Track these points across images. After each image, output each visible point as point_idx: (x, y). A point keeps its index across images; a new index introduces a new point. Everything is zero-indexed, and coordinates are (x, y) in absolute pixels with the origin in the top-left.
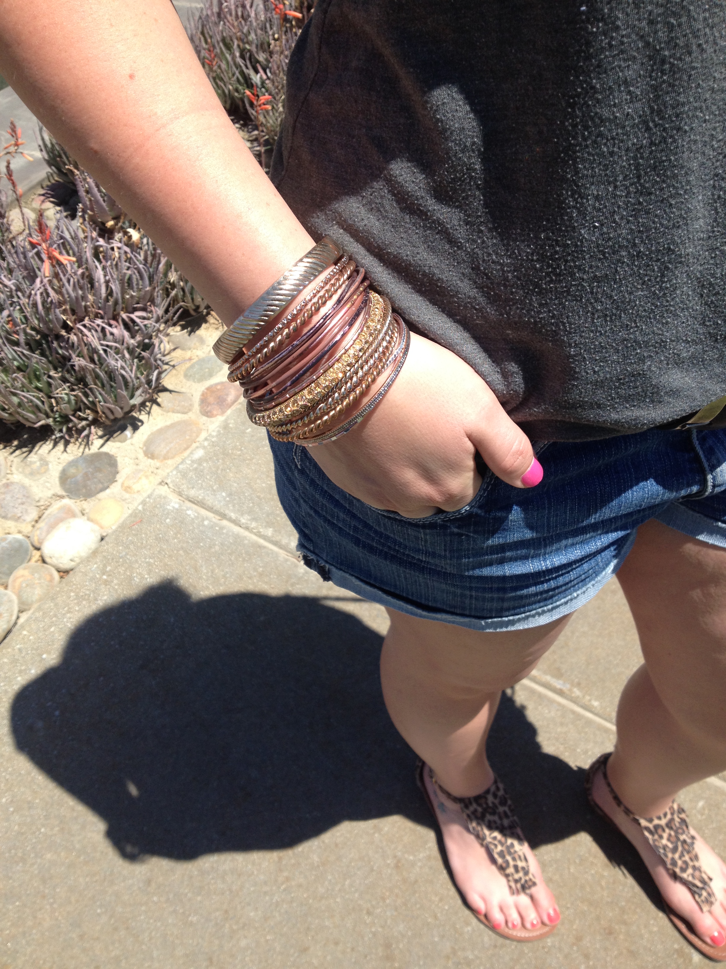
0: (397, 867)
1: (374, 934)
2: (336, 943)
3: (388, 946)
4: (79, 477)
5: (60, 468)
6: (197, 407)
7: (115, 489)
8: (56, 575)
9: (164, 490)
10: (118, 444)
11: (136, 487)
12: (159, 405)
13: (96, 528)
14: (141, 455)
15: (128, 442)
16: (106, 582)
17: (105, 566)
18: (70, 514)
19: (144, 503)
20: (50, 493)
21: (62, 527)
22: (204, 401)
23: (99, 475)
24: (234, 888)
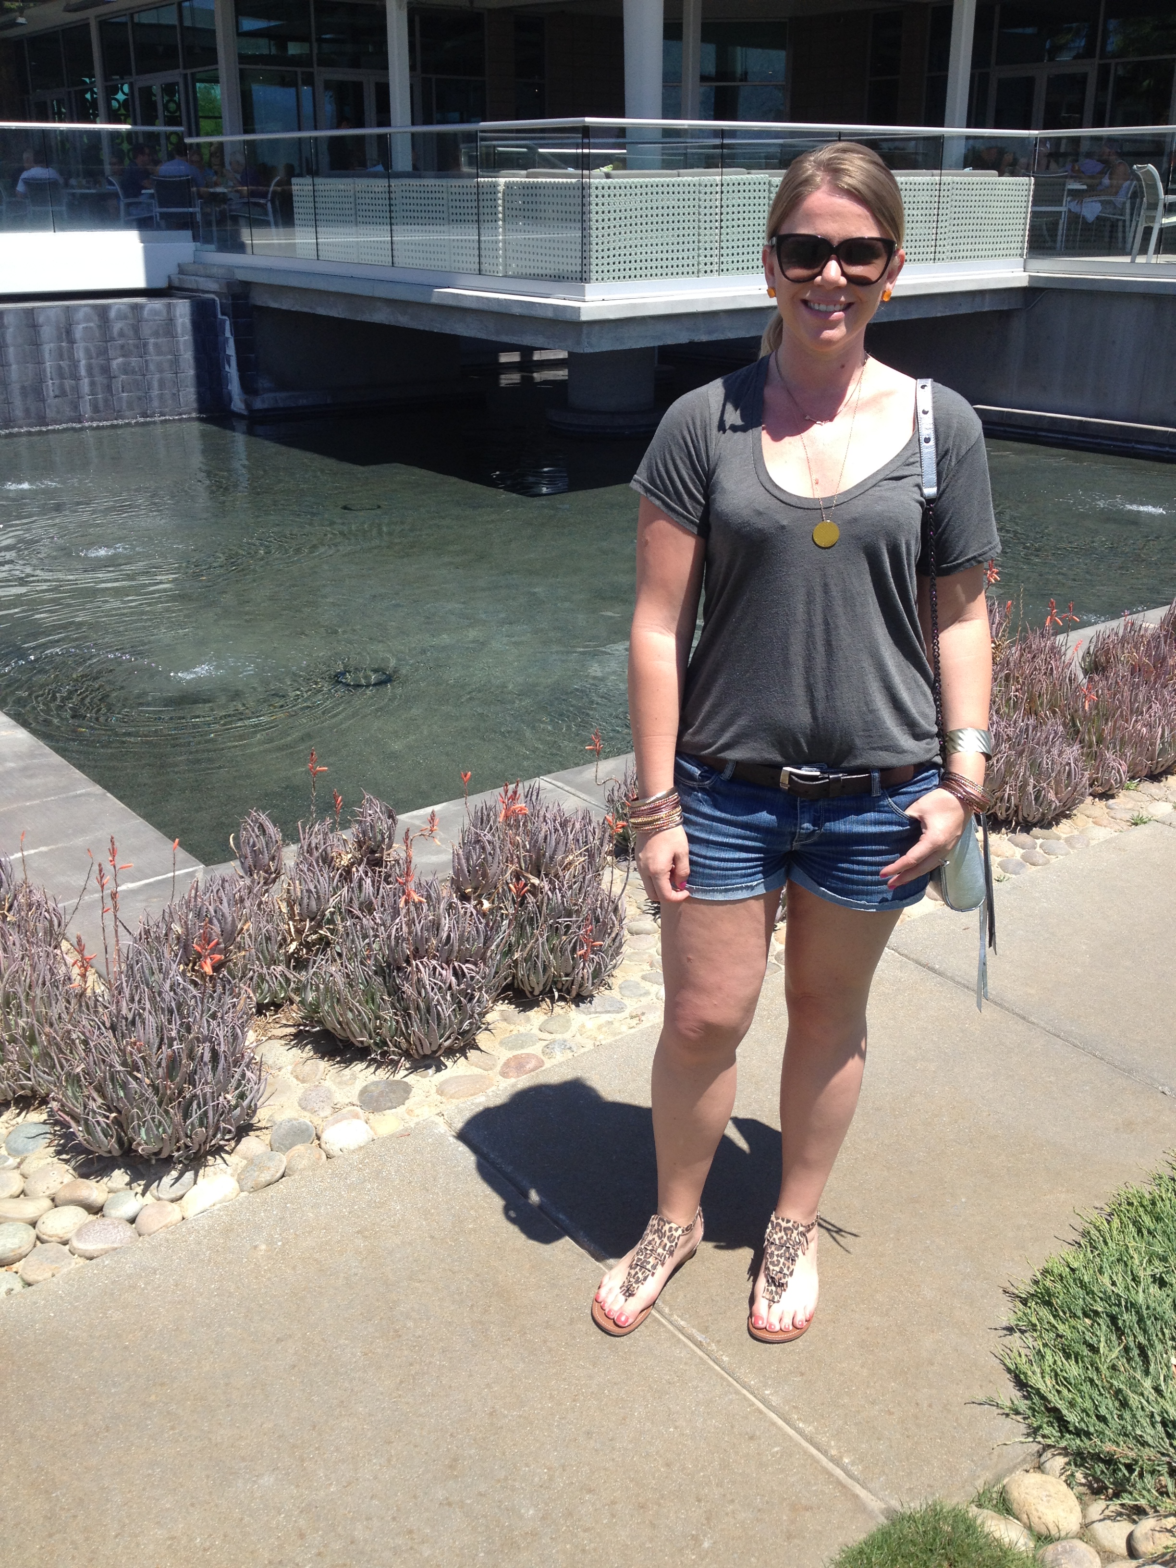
0: (491, 1414)
1: (448, 1450)
2: (416, 1446)
3: (455, 1460)
4: (375, 1094)
5: (364, 1084)
6: (498, 1068)
7: (401, 1109)
8: (324, 1157)
9: (440, 1120)
10: (418, 1078)
11: (416, 1112)
12: (466, 1058)
13: (372, 1133)
14: (433, 1090)
15: (428, 1079)
16: (359, 1170)
17: (364, 1158)
18: (356, 1116)
19: (417, 1124)
20: (347, 1101)
21: (345, 1122)
22: (507, 1064)
23: (392, 1095)
24: (356, 1389)
